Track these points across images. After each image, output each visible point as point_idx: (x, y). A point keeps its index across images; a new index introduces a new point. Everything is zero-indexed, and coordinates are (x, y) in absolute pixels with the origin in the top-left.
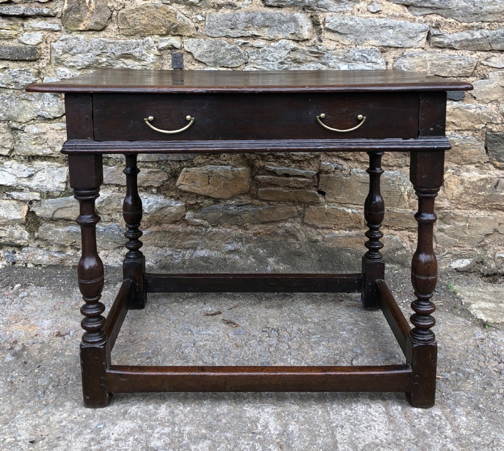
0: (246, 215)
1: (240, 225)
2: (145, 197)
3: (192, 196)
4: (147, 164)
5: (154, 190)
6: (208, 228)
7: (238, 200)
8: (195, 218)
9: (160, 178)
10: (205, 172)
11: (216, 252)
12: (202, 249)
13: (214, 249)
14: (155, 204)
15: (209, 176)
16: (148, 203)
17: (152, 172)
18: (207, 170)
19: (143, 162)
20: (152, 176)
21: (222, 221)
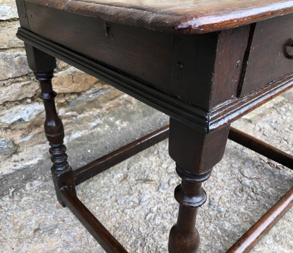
0: (101, 98)
1: (97, 107)
2: (23, 109)
3: (61, 96)
4: (17, 79)
5: (29, 101)
6: (77, 116)
7: (94, 89)
8: (66, 112)
9: (32, 89)
10: (70, 73)
11: (85, 131)
12: (75, 132)
13: (83, 130)
14: (34, 111)
15: (72, 76)
16: (28, 112)
17: (24, 85)
18: (71, 72)
19: (13, 78)
20: (25, 89)
21: (85, 108)
